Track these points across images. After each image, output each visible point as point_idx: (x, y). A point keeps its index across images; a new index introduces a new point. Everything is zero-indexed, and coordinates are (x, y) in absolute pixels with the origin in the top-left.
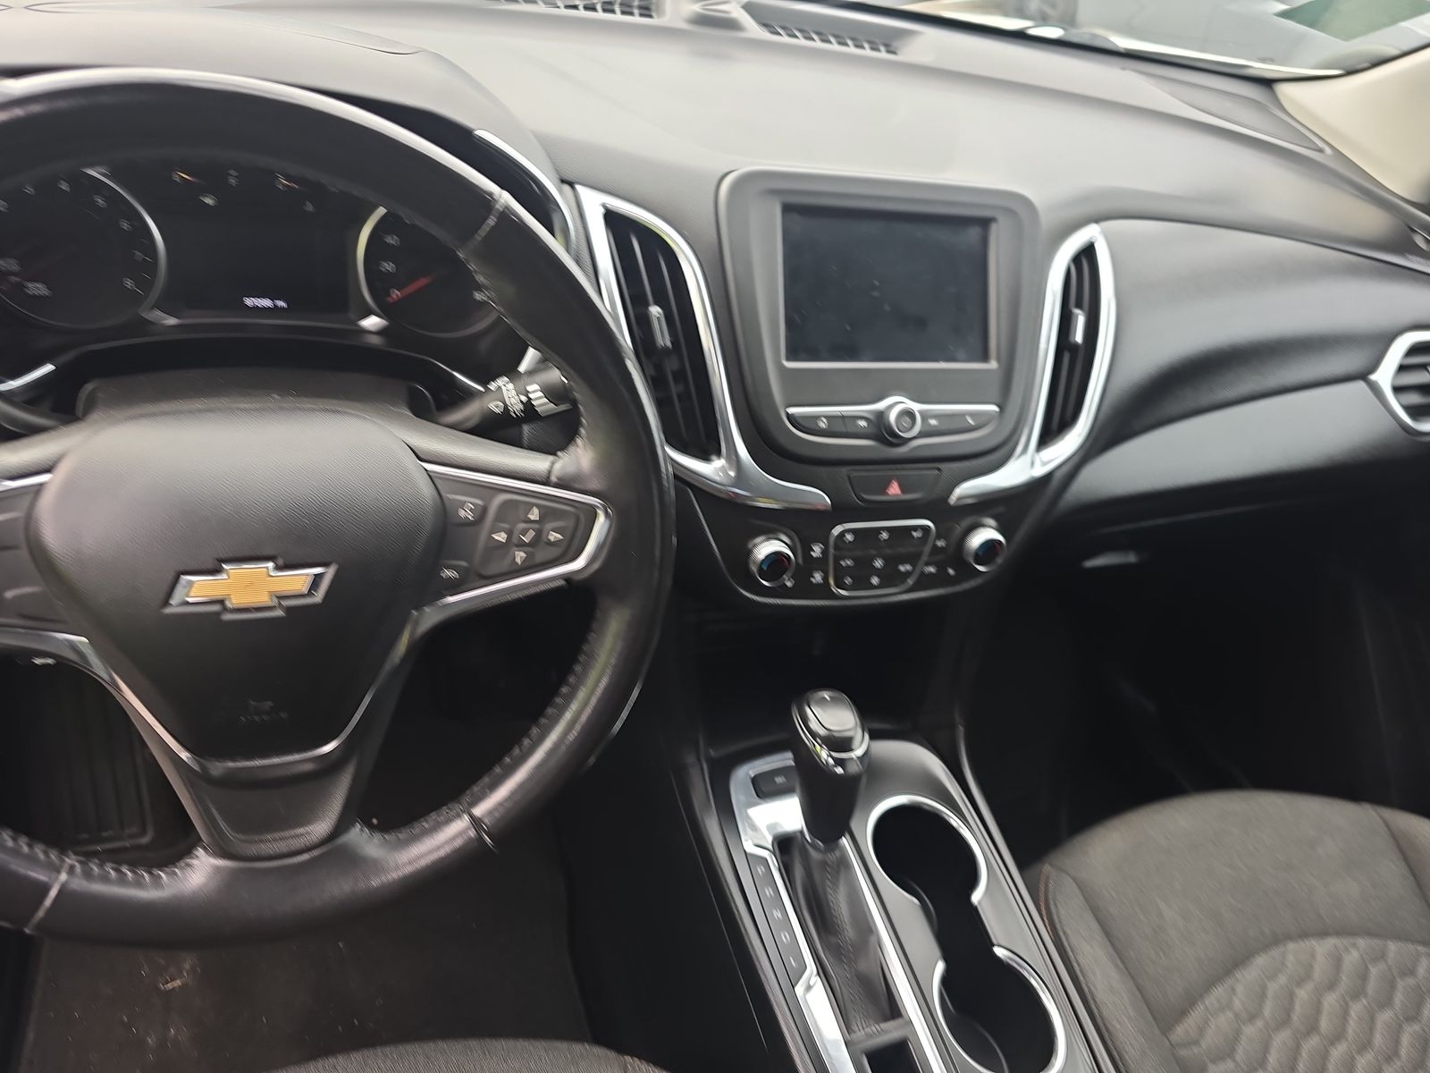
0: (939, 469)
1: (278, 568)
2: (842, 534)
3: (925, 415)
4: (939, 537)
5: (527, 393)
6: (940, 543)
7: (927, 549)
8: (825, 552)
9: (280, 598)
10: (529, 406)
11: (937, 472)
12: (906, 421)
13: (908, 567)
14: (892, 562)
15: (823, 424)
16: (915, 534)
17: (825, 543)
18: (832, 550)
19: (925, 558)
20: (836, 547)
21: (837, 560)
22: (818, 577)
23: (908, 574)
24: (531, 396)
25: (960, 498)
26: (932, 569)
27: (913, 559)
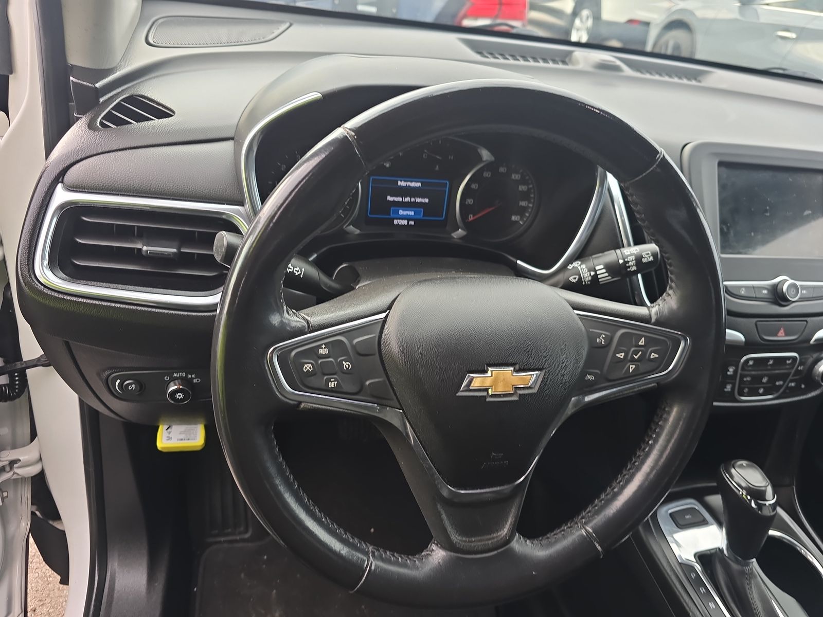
0: (806, 321)
1: (517, 371)
2: (747, 361)
3: (803, 287)
4: (800, 364)
5: (595, 271)
6: (800, 368)
7: (793, 371)
8: (735, 372)
9: (516, 389)
10: (595, 278)
11: (805, 323)
12: (793, 292)
13: (781, 383)
14: (773, 379)
15: (743, 292)
16: (788, 362)
17: (737, 367)
18: (739, 371)
19: (790, 377)
20: (743, 369)
21: (742, 376)
22: (728, 388)
23: (780, 386)
24: (598, 272)
25: (816, 340)
26: (793, 384)
27: (784, 377)
